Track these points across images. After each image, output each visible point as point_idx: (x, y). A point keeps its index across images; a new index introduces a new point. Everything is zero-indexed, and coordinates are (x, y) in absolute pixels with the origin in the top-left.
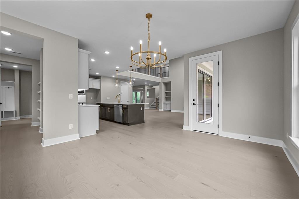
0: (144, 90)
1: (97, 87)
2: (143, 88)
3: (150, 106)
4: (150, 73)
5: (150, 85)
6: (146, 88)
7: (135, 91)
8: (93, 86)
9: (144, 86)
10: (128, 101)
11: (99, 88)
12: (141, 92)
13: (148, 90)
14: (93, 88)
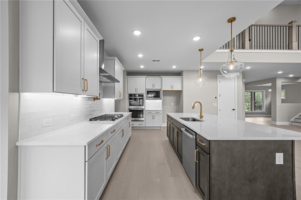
0: (274, 87)
1: (178, 88)
2: (270, 84)
3: (292, 120)
4: (295, 44)
5: (291, 76)
6: (279, 83)
7: (251, 91)
8: (172, 87)
9: (273, 80)
10: (233, 110)
11: (181, 90)
12: (265, 91)
13: (283, 87)
14: (172, 90)
